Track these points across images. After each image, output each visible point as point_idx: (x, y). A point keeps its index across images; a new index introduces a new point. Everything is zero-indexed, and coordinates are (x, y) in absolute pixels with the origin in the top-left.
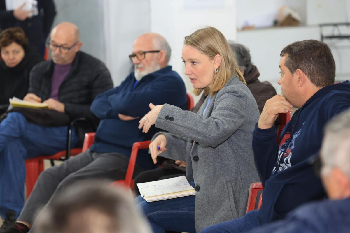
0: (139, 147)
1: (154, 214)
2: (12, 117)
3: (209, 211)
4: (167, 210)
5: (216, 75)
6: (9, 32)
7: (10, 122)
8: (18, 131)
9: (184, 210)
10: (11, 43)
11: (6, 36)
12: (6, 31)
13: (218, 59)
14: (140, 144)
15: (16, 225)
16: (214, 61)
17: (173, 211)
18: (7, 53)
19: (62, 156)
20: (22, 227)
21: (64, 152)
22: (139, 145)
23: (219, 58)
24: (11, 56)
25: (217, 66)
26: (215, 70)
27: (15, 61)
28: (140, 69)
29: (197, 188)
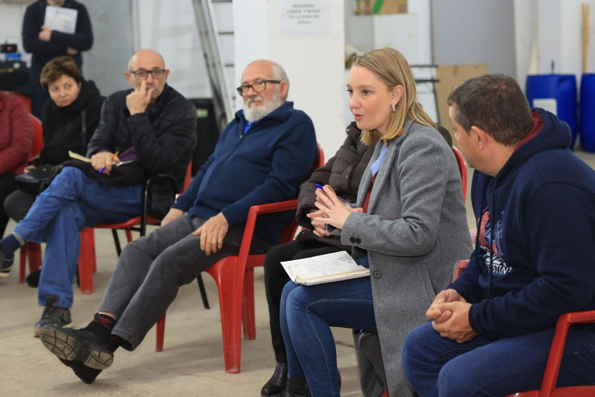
0: (258, 212)
1: (318, 303)
2: (68, 174)
3: (396, 303)
4: (336, 298)
5: (393, 114)
6: (56, 63)
7: (64, 180)
8: (74, 192)
9: (360, 299)
10: (60, 76)
11: (53, 68)
12: (52, 61)
13: (398, 93)
14: (260, 208)
15: (99, 317)
16: (392, 94)
17: (345, 300)
18: (57, 88)
19: (137, 224)
20: (107, 320)
21: (138, 219)
22: (258, 210)
23: (399, 90)
24: (63, 92)
25: (394, 102)
26: (394, 107)
27: (68, 98)
28: (256, 103)
29: (377, 274)
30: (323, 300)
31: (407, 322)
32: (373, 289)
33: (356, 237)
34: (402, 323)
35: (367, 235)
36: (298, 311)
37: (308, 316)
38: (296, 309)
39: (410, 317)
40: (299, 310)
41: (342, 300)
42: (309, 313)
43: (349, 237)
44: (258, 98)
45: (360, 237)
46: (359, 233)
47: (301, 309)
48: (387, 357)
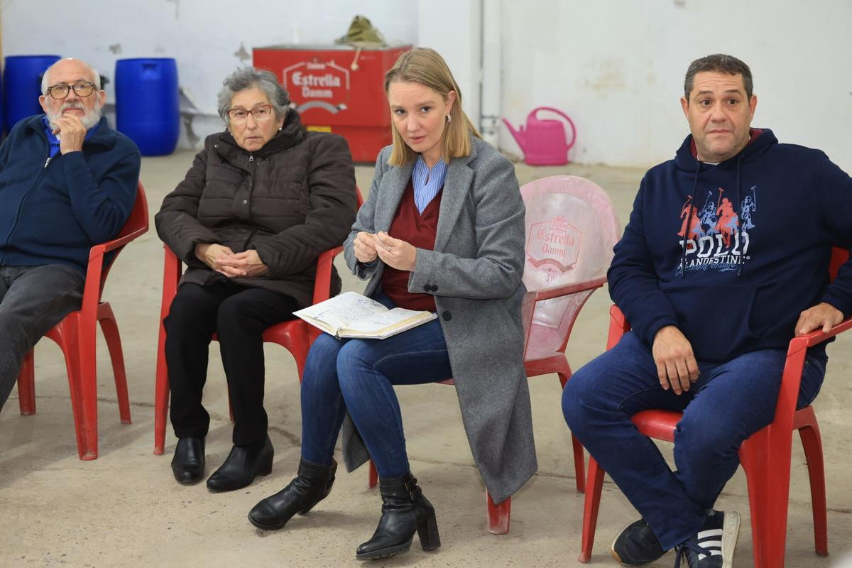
13: (450, 100)
16: (447, 103)
23: (451, 97)
25: (448, 111)
26: (449, 117)
28: (77, 111)
29: (447, 316)
30: (390, 356)
31: (489, 368)
32: (445, 332)
33: (431, 284)
34: (484, 369)
35: (447, 281)
36: (364, 373)
37: (378, 378)
38: (361, 371)
39: (492, 362)
40: (366, 372)
41: (407, 353)
42: (378, 375)
43: (422, 285)
44: (79, 105)
45: (437, 284)
46: (436, 280)
47: (368, 370)
48: (469, 410)
